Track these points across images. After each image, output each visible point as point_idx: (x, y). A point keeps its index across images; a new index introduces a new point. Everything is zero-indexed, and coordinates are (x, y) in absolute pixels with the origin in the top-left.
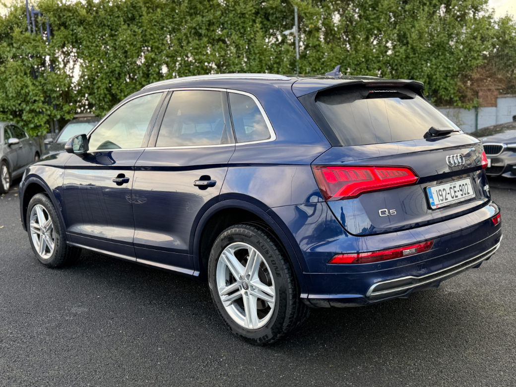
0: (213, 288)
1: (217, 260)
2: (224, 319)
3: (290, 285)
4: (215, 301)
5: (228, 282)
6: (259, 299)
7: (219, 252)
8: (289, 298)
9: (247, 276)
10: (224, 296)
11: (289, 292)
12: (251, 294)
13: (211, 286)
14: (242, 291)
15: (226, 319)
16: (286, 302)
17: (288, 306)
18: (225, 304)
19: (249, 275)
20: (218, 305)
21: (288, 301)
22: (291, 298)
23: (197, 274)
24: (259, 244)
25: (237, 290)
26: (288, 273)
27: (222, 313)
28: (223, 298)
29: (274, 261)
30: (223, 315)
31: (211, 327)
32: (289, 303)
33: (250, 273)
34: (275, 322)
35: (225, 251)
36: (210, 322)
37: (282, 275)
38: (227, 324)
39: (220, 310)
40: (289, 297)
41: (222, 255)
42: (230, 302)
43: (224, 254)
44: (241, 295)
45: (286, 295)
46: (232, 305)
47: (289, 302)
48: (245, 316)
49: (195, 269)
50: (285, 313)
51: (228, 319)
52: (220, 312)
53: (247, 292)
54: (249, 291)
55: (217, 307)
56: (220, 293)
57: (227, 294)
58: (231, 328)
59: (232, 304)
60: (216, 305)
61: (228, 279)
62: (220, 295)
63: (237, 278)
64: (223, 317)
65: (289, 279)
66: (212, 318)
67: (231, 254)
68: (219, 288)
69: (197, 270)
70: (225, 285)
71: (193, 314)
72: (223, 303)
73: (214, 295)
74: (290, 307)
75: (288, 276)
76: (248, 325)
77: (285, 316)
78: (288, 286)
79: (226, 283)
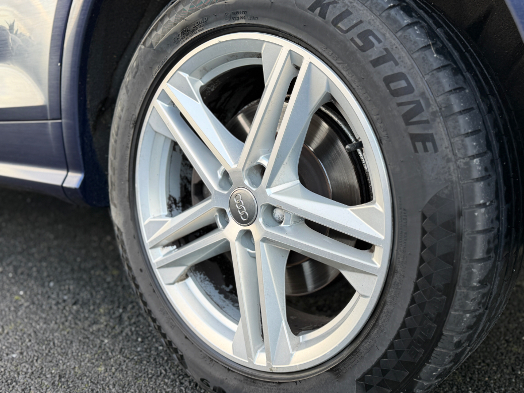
0: (125, 222)
1: (138, 124)
2: (159, 328)
3: (479, 187)
4: (130, 268)
5: (175, 202)
6: (295, 261)
7: (145, 91)
8: (472, 251)
9: (250, 170)
10: (159, 249)
11: (473, 224)
12: (264, 240)
13: (117, 216)
14: (231, 231)
15: (166, 328)
16: (455, 270)
17: (460, 291)
18: (165, 277)
19: (262, 169)
20: (139, 281)
21: (464, 264)
22: (479, 253)
23: (74, 180)
24: (323, 15)
25: (210, 228)
26: (475, 132)
27: (153, 305)
28: (157, 256)
29: (400, 76)
30: (157, 314)
31: (117, 348)
32: (470, 274)
33: (263, 161)
34: (385, 356)
35: (164, 85)
36: (118, 329)
37: (444, 143)
38: (170, 343)
39: (148, 298)
40: (473, 242)
41: (157, 103)
42: (180, 270)
43: (165, 97)
44: (227, 244)
45: (460, 238)
46: (190, 281)
47: (469, 269)
48: (236, 318)
49: (66, 165)
50: (441, 319)
51: (173, 327)
52: (145, 304)
53: (248, 234)
54: (257, 229)
55: (137, 286)
56: (147, 241)
57: (173, 244)
58: (181, 358)
59: (187, 276)
60: (134, 279)
61: (177, 195)
62: (147, 247)
63: (211, 182)
64: (154, 320)
65: (476, 161)
66: (125, 316)
67: (191, 95)
68: (143, 223)
69: (76, 169)
70: (166, 212)
71: (75, 304)
72: (158, 273)
73: (127, 247)
74: (473, 294)
75: (472, 146)
76: (249, 356)
77: (439, 335)
78: (472, 198)
79: (170, 207)
